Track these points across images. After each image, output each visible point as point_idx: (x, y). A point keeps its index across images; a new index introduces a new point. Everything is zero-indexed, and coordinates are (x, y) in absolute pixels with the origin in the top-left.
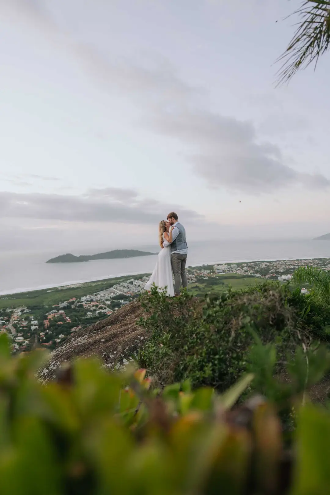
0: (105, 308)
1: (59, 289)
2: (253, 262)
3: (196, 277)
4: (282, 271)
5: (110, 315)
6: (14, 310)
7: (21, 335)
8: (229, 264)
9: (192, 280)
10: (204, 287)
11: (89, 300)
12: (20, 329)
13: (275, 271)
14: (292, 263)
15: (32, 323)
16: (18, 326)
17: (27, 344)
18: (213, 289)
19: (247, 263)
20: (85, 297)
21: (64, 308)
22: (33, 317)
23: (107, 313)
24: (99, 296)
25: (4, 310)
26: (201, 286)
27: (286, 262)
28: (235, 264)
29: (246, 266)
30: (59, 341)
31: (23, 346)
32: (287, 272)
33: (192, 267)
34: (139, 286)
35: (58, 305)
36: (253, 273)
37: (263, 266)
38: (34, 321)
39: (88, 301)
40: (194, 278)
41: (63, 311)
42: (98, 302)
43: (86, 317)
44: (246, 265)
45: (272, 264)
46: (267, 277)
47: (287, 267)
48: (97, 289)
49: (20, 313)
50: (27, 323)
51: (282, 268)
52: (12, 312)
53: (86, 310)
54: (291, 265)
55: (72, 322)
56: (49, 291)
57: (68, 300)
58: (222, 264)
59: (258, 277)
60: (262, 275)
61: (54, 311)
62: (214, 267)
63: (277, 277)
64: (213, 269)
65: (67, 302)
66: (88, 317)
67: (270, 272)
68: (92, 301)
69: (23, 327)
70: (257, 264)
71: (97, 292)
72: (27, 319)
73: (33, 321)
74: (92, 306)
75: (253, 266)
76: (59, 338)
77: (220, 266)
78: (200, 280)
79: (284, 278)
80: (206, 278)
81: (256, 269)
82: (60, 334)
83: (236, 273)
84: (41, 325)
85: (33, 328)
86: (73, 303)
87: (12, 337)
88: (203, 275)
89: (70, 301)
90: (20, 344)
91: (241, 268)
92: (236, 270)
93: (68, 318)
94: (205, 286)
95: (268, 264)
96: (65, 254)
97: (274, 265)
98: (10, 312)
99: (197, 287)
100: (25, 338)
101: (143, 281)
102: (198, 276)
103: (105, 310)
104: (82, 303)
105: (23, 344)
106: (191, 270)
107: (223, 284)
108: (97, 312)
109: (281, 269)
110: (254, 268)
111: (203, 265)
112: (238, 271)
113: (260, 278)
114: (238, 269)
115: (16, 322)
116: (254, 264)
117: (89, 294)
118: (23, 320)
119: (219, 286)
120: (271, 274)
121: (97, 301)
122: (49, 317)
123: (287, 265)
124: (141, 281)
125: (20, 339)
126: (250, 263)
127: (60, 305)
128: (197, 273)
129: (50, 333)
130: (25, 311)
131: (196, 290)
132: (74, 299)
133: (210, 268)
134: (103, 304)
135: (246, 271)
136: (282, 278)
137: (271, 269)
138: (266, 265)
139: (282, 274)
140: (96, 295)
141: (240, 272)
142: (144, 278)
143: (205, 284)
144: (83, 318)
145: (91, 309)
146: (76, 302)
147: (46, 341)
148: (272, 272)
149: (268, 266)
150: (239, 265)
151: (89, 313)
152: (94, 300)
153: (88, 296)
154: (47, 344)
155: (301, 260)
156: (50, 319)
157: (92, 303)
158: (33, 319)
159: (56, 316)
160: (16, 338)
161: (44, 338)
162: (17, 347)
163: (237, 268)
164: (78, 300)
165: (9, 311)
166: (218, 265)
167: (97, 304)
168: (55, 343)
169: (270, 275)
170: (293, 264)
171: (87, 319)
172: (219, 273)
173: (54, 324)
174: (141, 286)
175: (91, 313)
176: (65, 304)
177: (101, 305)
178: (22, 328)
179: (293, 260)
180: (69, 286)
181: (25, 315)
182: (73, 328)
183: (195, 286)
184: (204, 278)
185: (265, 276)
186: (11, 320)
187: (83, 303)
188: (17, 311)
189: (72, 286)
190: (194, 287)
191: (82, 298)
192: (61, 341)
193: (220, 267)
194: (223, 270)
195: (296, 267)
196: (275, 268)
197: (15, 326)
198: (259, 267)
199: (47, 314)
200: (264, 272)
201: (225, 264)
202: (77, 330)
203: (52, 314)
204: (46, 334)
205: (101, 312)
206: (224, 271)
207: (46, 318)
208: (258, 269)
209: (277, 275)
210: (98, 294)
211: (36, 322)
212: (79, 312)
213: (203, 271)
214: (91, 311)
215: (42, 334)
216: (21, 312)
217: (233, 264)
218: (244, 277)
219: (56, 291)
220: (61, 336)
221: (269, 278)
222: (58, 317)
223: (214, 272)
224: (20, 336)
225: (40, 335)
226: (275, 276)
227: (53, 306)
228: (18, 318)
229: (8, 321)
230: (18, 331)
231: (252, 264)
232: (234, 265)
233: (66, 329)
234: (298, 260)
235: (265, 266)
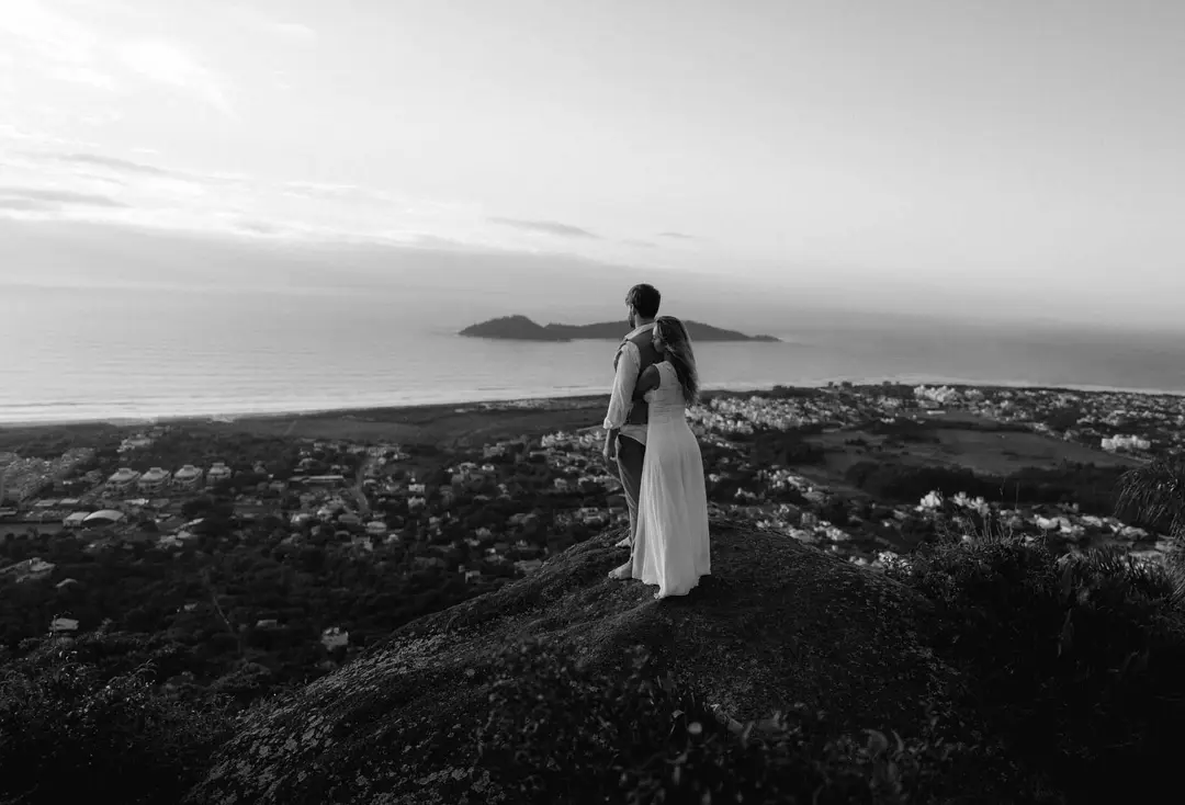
0: (604, 473)
1: (488, 407)
2: (1031, 390)
3: (861, 415)
4: (1115, 422)
5: (614, 492)
6: (369, 450)
7: (381, 516)
8: (960, 388)
9: (848, 421)
10: (880, 444)
11: (562, 444)
12: (380, 500)
13: (1096, 421)
14: (1150, 403)
15: (412, 488)
16: (376, 493)
17: (394, 542)
18: (906, 454)
19: (1013, 390)
20: (551, 437)
21: (495, 460)
22: (413, 474)
23: (606, 485)
24: (588, 438)
25: (344, 448)
26: (876, 440)
27: (1132, 400)
28: (977, 388)
29: (1010, 399)
30: (475, 543)
31: (383, 545)
32: (1127, 428)
33: (854, 385)
34: (699, 422)
35: (480, 451)
36: (1028, 421)
37: (1061, 402)
38: (416, 486)
39: (559, 448)
40: (855, 416)
41: (492, 468)
42: (584, 455)
43: (550, 491)
44: (1008, 394)
45: (1089, 400)
46: (1068, 434)
47: (1134, 413)
48: (586, 420)
49: (382, 461)
50: (397, 487)
51: (1118, 415)
52: (363, 456)
53: (552, 471)
54: (1147, 408)
55: (514, 498)
56: (460, 411)
57: (508, 440)
58: (941, 386)
59: (1040, 433)
60: (1053, 430)
61: (469, 465)
62: (916, 391)
63: (1099, 439)
64: (914, 397)
65: (504, 443)
66: (555, 491)
67: (1079, 422)
68: (569, 448)
69: (388, 496)
70: (1042, 396)
71: (585, 426)
72: (397, 477)
73: (413, 484)
74: (568, 461)
75: (1031, 400)
76: (475, 538)
77: (933, 389)
78: (872, 422)
79: (1119, 445)
80: (887, 420)
81: (1037, 410)
82: (479, 528)
83: (978, 415)
84: (433, 496)
85: (412, 501)
86: (520, 448)
87: (359, 521)
88: (880, 411)
89: (512, 442)
90: (377, 540)
91: (995, 403)
92: (980, 408)
93: (501, 486)
94: (887, 442)
95: (1075, 398)
96: (510, 315)
97: (1095, 404)
98: (359, 453)
99: (861, 442)
100: (392, 526)
101: (711, 410)
102: (866, 411)
103: (601, 477)
104: (544, 453)
105: (385, 541)
106: (847, 392)
107: (937, 441)
108: (581, 480)
109: (1114, 418)
110: (1034, 406)
111: (886, 383)
112: (983, 411)
113: (1049, 437)
114: (986, 405)
115: (371, 481)
116: (1033, 394)
117: (564, 431)
118: (389, 478)
119: (924, 446)
120: (1083, 430)
121: (583, 451)
122: (456, 478)
123: (1132, 406)
124: (705, 411)
125: (378, 526)
126: (1023, 390)
127: (486, 450)
128: (866, 404)
129: (456, 520)
130: (396, 457)
131: (859, 452)
132: (523, 439)
133: (905, 392)
134: (598, 461)
135: (1007, 413)
136: (1112, 443)
137: (1084, 416)
138: (1069, 401)
139: (1112, 431)
140: (583, 434)
141: (988, 413)
142: (714, 403)
143: (884, 437)
144: (542, 491)
145: (567, 470)
146: (528, 448)
147: (444, 541)
148: (1084, 423)
149: (1075, 403)
150: (991, 394)
151: (558, 480)
152: (576, 446)
153: (560, 436)
154: (444, 549)
155: (1176, 397)
156: (457, 486)
157: (568, 455)
158: (413, 480)
159: (474, 477)
160: (369, 524)
161: (439, 533)
162: (368, 546)
163: (983, 401)
164: (535, 442)
165: (355, 450)
166: (928, 387)
167: (582, 458)
168: (464, 548)
169: (1078, 431)
170: (1152, 407)
171: (552, 495)
172: (929, 409)
173: (465, 499)
174: (704, 421)
175: (563, 481)
176: (499, 448)
177: (594, 462)
178: (384, 499)
179: (1153, 396)
180: (512, 402)
181: (395, 468)
182: (513, 514)
183: (856, 439)
184: (882, 420)
185: (1061, 430)
186: (359, 477)
187: (547, 453)
188: (375, 454)
189: (522, 404)
190: (852, 443)
191: (544, 438)
192: (478, 546)
193: (931, 394)
194: (941, 404)
195: (1157, 415)
196: (1094, 411)
197: (368, 491)
198: (1047, 405)
199: (451, 470)
200: (1062, 420)
201: (949, 387)
202: (524, 521)
203: (462, 472)
204: (445, 521)
205: (591, 481)
206: (941, 406)
207: (446, 479)
208: (1044, 410)
209: (1098, 434)
210: (588, 432)
211: (421, 488)
212: (533, 473)
213: (882, 400)
214: (563, 476)
215: (433, 520)
216: (384, 456)
217: (972, 388)
218: (1000, 428)
219: (476, 410)
220: (482, 532)
221: (1073, 437)
222: (479, 480)
223: (916, 405)
224: (379, 520)
225: (427, 523)
226: (1093, 436)
227: (468, 452)
228: (377, 472)
229: (351, 476)
230: (374, 506)
231: (1027, 393)
232: (974, 391)
233: (498, 516)
234: (1166, 396)
235: (1066, 406)
